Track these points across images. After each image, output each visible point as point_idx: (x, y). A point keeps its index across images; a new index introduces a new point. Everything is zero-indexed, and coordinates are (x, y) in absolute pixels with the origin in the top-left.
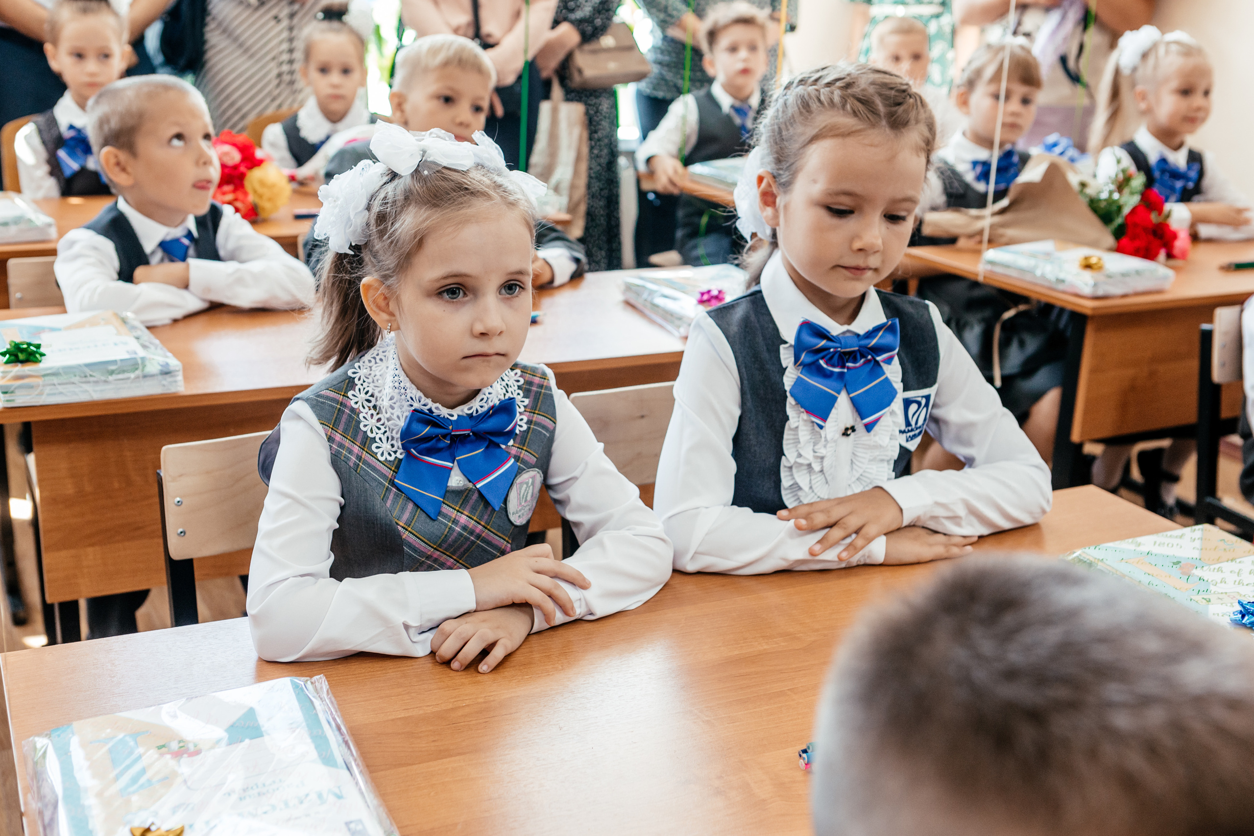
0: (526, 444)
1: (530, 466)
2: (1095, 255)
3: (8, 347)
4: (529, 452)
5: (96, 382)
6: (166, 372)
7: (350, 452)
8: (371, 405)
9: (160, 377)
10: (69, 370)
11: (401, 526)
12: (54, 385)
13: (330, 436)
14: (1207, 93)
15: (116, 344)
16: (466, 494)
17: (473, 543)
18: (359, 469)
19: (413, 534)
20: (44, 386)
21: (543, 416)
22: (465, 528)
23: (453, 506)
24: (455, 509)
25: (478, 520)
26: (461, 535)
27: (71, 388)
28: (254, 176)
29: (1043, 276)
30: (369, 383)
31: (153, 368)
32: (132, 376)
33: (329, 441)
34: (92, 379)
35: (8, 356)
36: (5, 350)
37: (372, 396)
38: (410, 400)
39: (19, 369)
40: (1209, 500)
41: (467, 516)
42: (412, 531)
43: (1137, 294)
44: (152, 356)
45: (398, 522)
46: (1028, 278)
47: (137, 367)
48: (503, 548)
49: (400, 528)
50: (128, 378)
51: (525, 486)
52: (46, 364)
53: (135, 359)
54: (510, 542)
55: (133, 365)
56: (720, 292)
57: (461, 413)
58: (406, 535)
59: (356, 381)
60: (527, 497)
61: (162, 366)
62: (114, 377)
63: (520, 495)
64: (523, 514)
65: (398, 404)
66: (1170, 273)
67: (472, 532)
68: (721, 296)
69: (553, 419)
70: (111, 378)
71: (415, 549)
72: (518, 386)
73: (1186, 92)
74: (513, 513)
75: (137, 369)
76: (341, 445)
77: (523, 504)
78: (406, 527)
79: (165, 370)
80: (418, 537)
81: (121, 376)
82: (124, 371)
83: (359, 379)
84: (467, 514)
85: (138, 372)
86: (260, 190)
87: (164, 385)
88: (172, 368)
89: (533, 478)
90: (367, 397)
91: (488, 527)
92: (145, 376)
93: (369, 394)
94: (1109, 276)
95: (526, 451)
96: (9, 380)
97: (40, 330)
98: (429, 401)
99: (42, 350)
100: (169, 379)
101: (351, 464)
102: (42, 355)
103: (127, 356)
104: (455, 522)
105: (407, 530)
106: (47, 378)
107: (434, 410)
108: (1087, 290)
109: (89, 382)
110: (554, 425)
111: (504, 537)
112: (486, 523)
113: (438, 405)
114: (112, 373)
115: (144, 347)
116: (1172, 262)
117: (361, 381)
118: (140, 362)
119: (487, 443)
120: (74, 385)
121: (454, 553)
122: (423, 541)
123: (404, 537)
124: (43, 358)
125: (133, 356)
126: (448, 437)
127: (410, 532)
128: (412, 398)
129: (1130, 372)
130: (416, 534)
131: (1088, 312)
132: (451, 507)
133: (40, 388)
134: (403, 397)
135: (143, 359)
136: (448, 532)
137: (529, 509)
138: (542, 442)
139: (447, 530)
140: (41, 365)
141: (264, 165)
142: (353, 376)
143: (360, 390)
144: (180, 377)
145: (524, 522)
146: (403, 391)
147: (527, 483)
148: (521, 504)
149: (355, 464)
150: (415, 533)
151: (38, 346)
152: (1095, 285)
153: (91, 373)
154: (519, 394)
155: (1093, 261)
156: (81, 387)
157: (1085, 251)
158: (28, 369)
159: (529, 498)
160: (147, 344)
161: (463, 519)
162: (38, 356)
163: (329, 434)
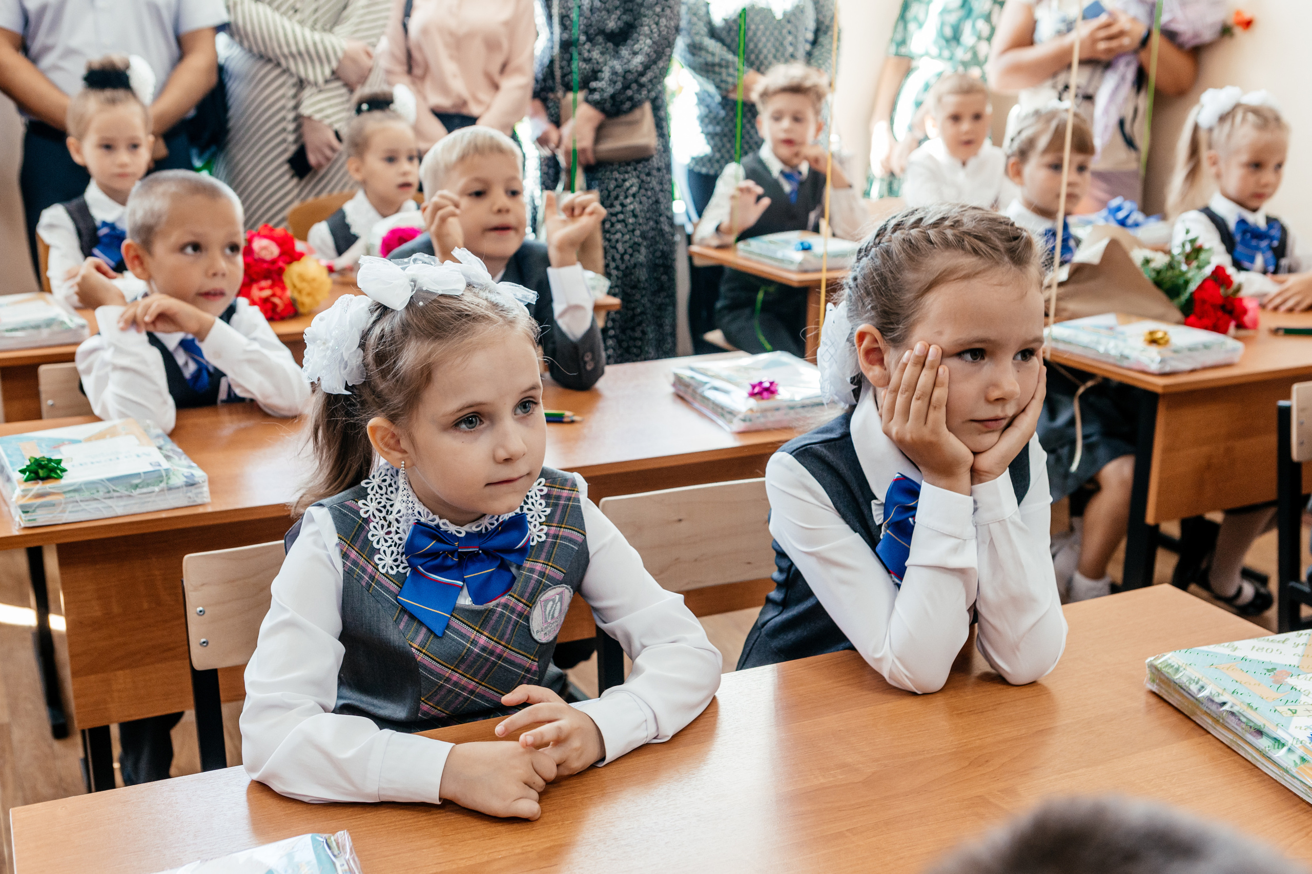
0: (552, 559)
1: (557, 583)
2: (1161, 328)
3: (28, 463)
4: (555, 568)
5: (121, 497)
6: (191, 484)
7: (364, 570)
8: (382, 515)
9: (185, 488)
10: (92, 485)
11: (415, 648)
12: (77, 502)
13: (345, 553)
14: (1279, 166)
15: (138, 456)
16: (485, 614)
17: (494, 663)
18: (371, 589)
19: (428, 656)
20: (66, 503)
21: (570, 529)
22: (484, 649)
23: (473, 626)
24: (475, 630)
25: (498, 640)
26: (479, 655)
27: (94, 505)
28: (294, 271)
29: (1107, 354)
30: (382, 495)
31: (178, 480)
32: (157, 489)
33: (343, 558)
34: (116, 494)
35: (27, 473)
36: (25, 467)
37: (384, 507)
38: (417, 514)
39: (39, 487)
40: (1292, 584)
41: (487, 637)
42: (426, 653)
43: (1205, 369)
44: (176, 468)
45: (411, 643)
46: (1090, 354)
47: (161, 479)
48: (527, 666)
49: (414, 650)
50: (153, 492)
51: (551, 603)
52: (68, 480)
53: (159, 470)
54: (537, 660)
55: (157, 477)
56: (772, 383)
57: (469, 530)
58: (420, 657)
59: (369, 491)
60: (553, 613)
61: (186, 477)
62: (138, 491)
63: (545, 612)
64: (550, 632)
65: (404, 518)
66: (1239, 345)
67: (492, 653)
68: (772, 388)
69: (581, 531)
70: (135, 493)
71: (431, 672)
72: (541, 496)
73: (1257, 165)
74: (538, 632)
75: (161, 482)
76: (355, 563)
77: (549, 621)
78: (421, 649)
79: (191, 482)
80: (433, 659)
81: (145, 490)
82: (148, 485)
83: (372, 489)
84: (487, 634)
85: (163, 485)
86: (299, 285)
87: (190, 498)
88: (197, 479)
89: (561, 594)
90: (379, 507)
91: (510, 647)
92: (170, 489)
93: (382, 504)
94: (1176, 351)
95: (551, 566)
96: (30, 498)
97: (58, 444)
98: (437, 517)
99: (63, 465)
100: (193, 491)
101: (364, 584)
102: (64, 470)
103: (151, 469)
104: (474, 643)
105: (421, 652)
106: (68, 495)
107: (441, 526)
108: (1154, 367)
109: (110, 498)
110: (583, 537)
111: (528, 656)
112: (506, 642)
113: (445, 521)
114: (136, 486)
115: (167, 457)
116: (1243, 333)
117: (374, 492)
118: (164, 474)
119: (499, 562)
120: (96, 502)
121: (474, 675)
122: (438, 663)
123: (419, 659)
124: (64, 473)
125: (158, 468)
126: (456, 555)
127: (424, 654)
128: (419, 513)
129: (1205, 449)
130: (432, 656)
131: (1159, 390)
132: (471, 627)
133: (63, 506)
134: (410, 511)
135: (167, 470)
136: (466, 653)
137: (557, 625)
138: (570, 556)
139: (465, 651)
140: (63, 482)
141: (303, 259)
142: (366, 486)
143: (372, 499)
144: (206, 489)
145: (551, 638)
146: (410, 505)
147: (554, 601)
148: (546, 621)
149: (367, 583)
150: (430, 655)
151: (59, 462)
152: (1163, 361)
153: (114, 488)
154: (541, 504)
155: (1159, 335)
156: (104, 503)
157: (1149, 325)
158: (48, 486)
159: (556, 614)
160: (170, 454)
161: (483, 640)
162: (59, 472)
163: (345, 550)
